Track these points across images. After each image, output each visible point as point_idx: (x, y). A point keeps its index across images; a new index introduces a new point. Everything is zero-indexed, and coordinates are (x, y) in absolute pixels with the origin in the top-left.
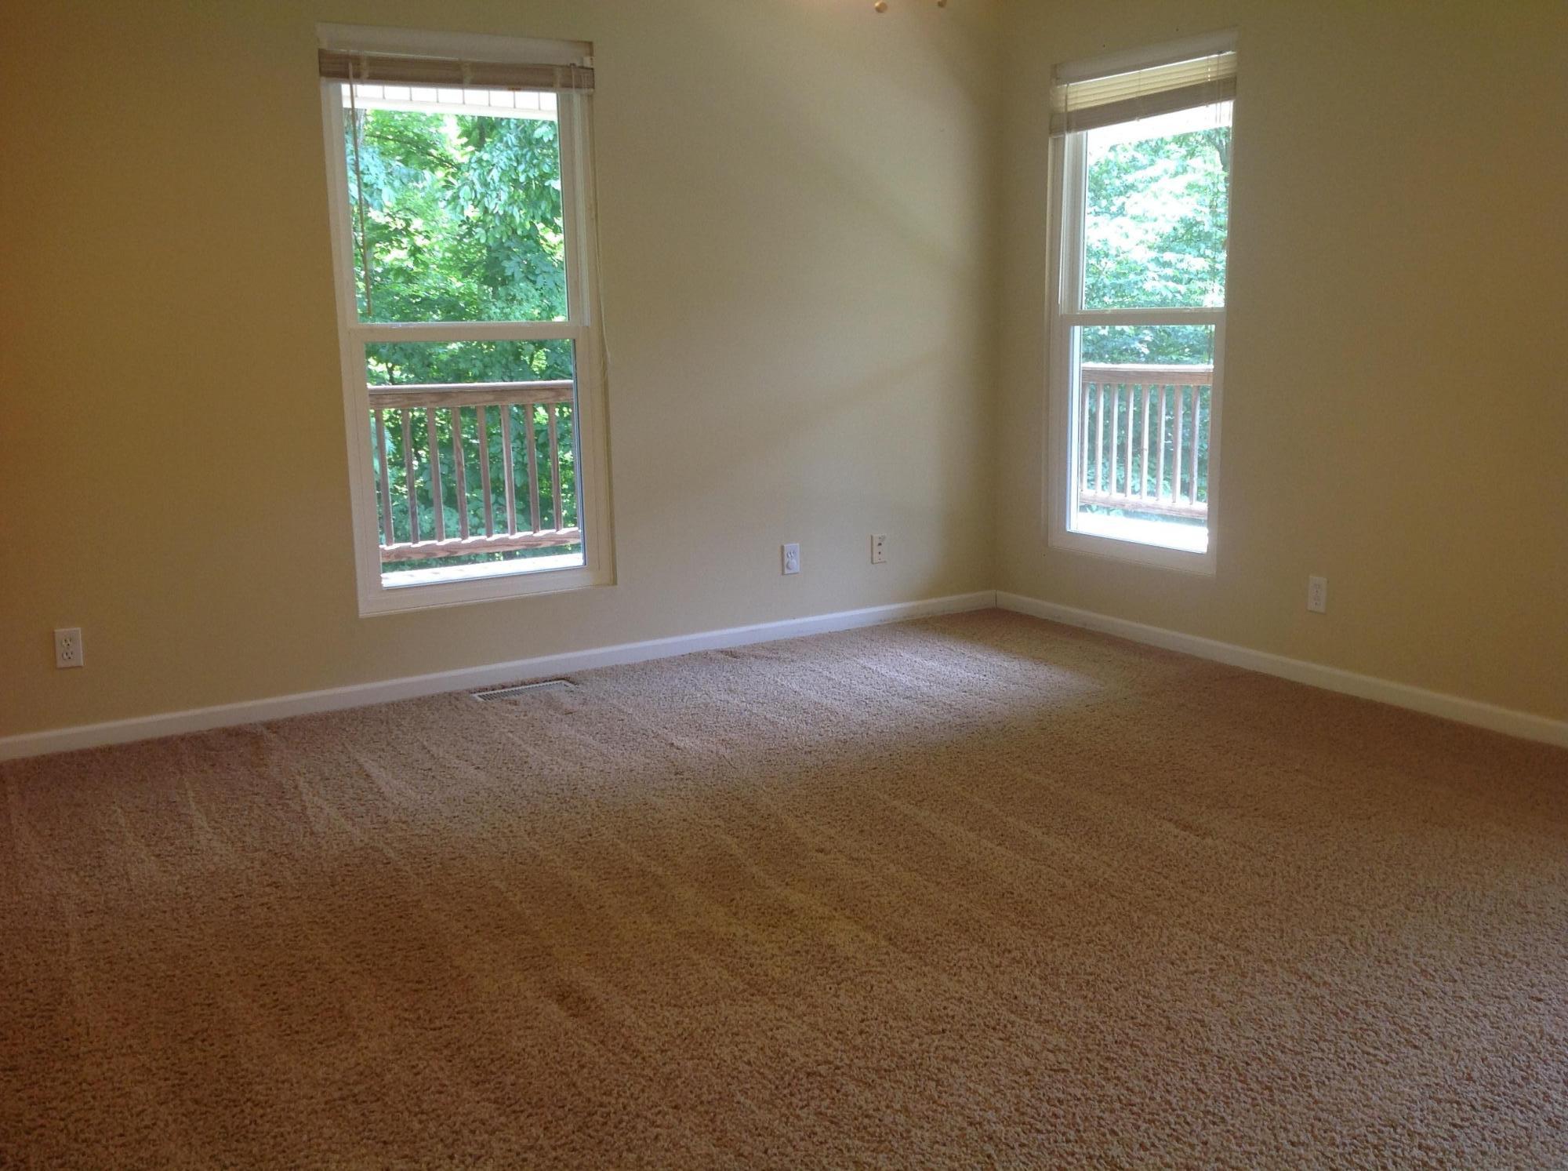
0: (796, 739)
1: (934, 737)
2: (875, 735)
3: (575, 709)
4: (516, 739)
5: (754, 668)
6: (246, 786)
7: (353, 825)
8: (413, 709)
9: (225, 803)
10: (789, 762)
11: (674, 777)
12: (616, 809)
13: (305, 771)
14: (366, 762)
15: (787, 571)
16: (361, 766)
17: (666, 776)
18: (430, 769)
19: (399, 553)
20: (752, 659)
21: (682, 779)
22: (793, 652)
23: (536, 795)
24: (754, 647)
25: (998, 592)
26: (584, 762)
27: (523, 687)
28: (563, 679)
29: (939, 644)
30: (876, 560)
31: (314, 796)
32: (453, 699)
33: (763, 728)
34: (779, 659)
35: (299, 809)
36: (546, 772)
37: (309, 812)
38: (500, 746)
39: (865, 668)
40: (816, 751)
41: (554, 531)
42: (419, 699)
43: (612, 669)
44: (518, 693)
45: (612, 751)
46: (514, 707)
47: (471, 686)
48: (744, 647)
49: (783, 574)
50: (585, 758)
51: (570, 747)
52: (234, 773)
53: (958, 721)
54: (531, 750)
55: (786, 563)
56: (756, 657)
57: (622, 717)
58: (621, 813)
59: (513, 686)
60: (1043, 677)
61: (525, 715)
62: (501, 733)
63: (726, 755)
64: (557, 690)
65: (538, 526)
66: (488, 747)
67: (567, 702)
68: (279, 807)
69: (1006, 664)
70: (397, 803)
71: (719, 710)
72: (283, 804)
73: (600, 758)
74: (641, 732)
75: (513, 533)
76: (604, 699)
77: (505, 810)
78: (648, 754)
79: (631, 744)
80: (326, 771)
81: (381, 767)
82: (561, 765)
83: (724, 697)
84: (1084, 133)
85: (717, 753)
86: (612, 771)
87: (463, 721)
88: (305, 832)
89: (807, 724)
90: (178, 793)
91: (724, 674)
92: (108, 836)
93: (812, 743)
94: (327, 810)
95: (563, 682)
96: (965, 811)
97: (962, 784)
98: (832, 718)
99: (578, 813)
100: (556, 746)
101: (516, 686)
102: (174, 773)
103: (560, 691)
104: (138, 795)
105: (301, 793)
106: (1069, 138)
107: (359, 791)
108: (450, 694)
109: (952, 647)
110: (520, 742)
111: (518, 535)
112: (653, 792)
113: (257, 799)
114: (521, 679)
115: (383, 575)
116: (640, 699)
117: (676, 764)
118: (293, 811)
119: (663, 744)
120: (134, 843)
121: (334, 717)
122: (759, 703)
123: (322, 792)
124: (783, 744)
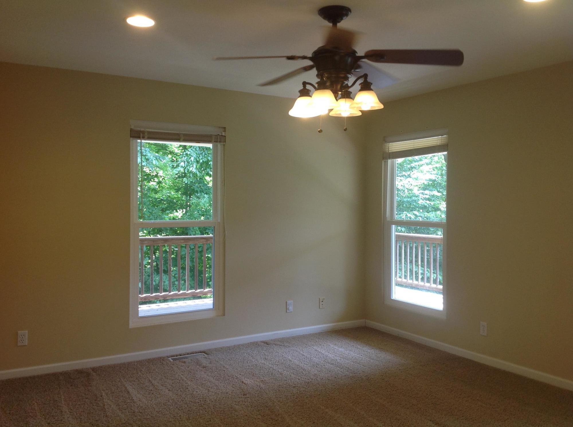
0: (290, 381)
1: (342, 381)
2: (319, 380)
3: (207, 365)
4: (184, 378)
5: (275, 349)
6: (83, 395)
7: (122, 413)
8: (147, 364)
9: (75, 402)
10: (287, 391)
11: (243, 396)
12: (220, 410)
13: (105, 389)
14: (128, 386)
15: (288, 311)
16: (126, 388)
17: (240, 396)
18: (151, 390)
19: (145, 298)
20: (274, 345)
21: (246, 397)
22: (290, 343)
23: (190, 403)
24: (275, 340)
25: (367, 321)
26: (209, 389)
27: (188, 355)
28: (203, 352)
29: (344, 341)
30: (321, 307)
31: (108, 400)
32: (161, 360)
33: (277, 376)
34: (284, 346)
35: (102, 405)
36: (195, 393)
37: (106, 407)
38: (178, 381)
39: (316, 350)
40: (297, 386)
41: (203, 290)
42: (149, 360)
43: (221, 348)
44: (186, 358)
45: (220, 384)
46: (184, 364)
47: (169, 355)
48: (271, 340)
49: (286, 312)
50: (210, 387)
51: (204, 382)
52: (79, 389)
53: (351, 375)
54: (189, 383)
55: (288, 307)
56: (275, 345)
57: (224, 370)
58: (222, 412)
59: (184, 355)
60: (383, 357)
61: (188, 368)
62: (179, 375)
63: (263, 387)
64: (200, 357)
65: (197, 288)
66: (173, 381)
67: (204, 362)
68: (95, 404)
69: (369, 351)
70: (139, 404)
71: (261, 367)
72: (96, 403)
73: (215, 387)
74: (231, 376)
75: (188, 291)
76: (218, 361)
77: (178, 409)
78: (234, 386)
79: (227, 381)
80: (113, 390)
81: (133, 388)
82: (200, 390)
83: (263, 362)
84: (395, 160)
85: (260, 386)
86: (220, 393)
87: (165, 369)
88: (104, 415)
89: (294, 374)
90: (58, 397)
91: (263, 352)
92: (31, 414)
93: (296, 383)
94: (112, 406)
95: (203, 354)
96: (353, 414)
97: (352, 403)
98: (304, 372)
99: (206, 411)
100: (199, 382)
101: (185, 355)
102: (57, 388)
103: (201, 357)
104: (43, 397)
105: (103, 399)
106: (389, 161)
107: (125, 399)
108: (161, 358)
109: (349, 343)
110: (186, 380)
111: (190, 291)
112: (235, 403)
113: (87, 400)
114: (187, 352)
115: (139, 306)
116: (232, 361)
117: (244, 390)
118: (100, 406)
119: (239, 382)
120: (40, 418)
121: (117, 367)
122: (276, 365)
123: (111, 398)
124: (285, 383)
